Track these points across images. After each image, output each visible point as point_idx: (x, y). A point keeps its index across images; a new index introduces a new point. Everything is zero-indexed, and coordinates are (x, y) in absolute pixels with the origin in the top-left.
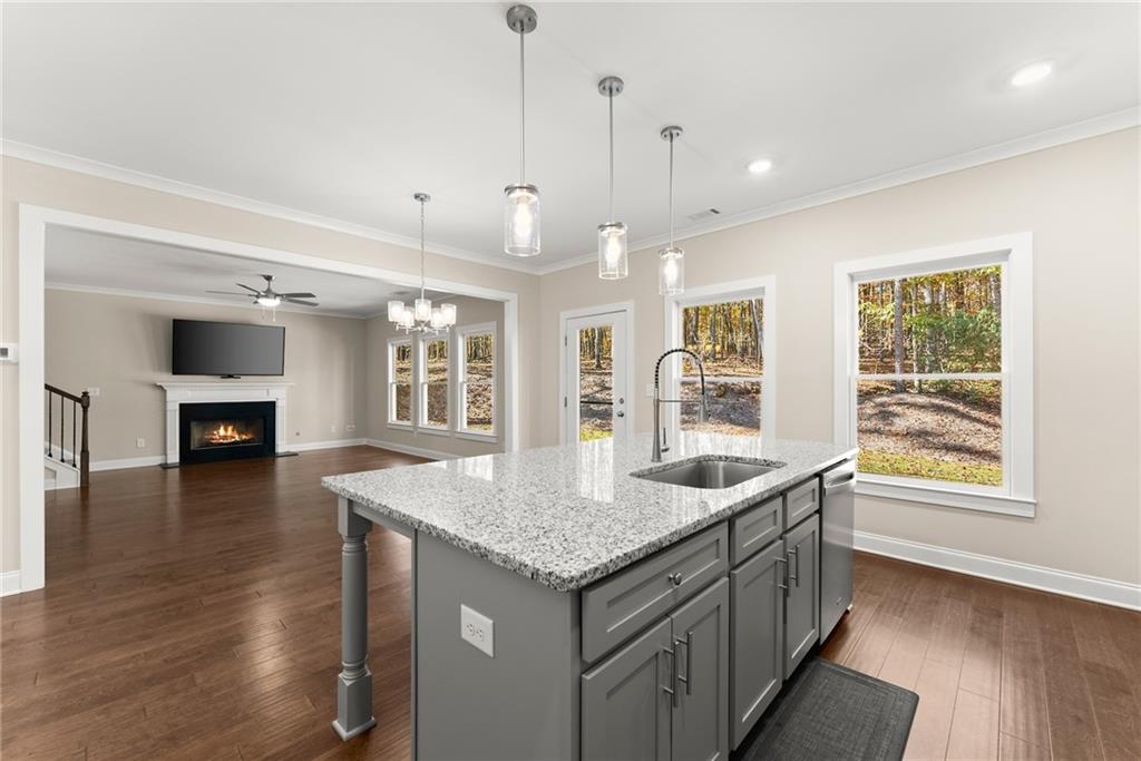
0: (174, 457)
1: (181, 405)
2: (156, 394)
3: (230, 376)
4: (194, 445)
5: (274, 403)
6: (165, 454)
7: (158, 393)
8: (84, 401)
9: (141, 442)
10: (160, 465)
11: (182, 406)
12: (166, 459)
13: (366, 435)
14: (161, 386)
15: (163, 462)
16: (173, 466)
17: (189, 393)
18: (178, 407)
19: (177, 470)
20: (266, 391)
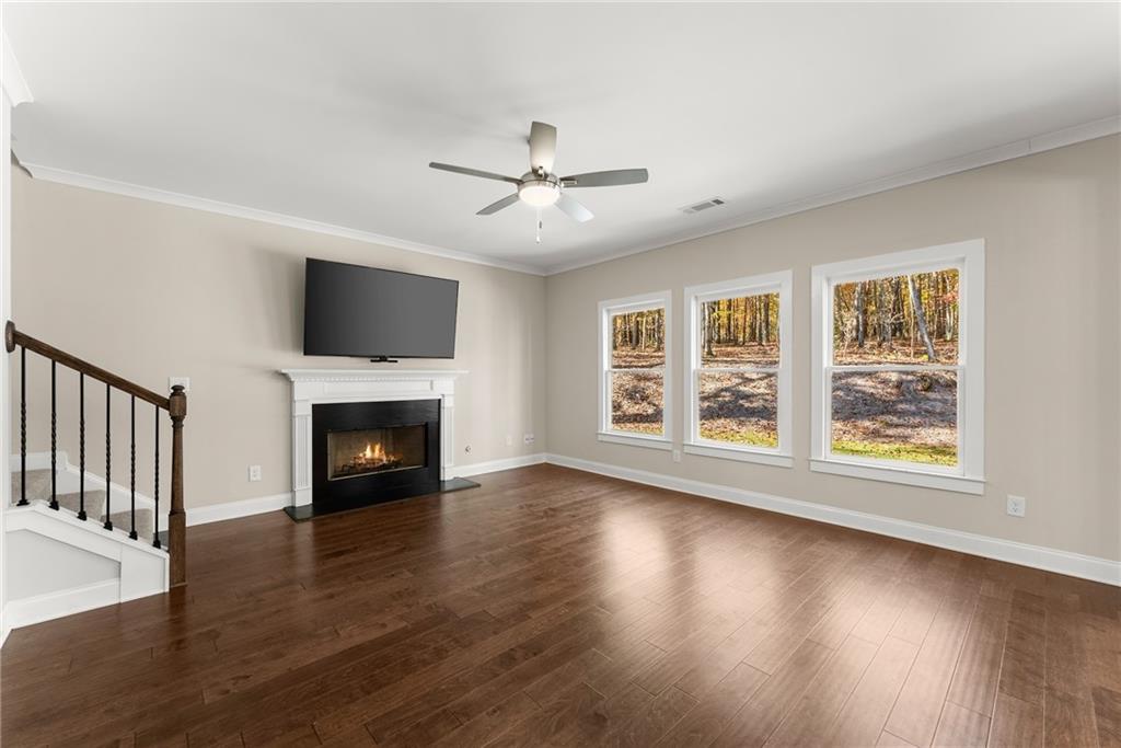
0: (304, 497)
1: (315, 407)
2: (278, 386)
3: (383, 359)
4: (332, 472)
5: (439, 402)
6: (292, 491)
7: (280, 385)
8: (174, 404)
9: (257, 472)
10: (285, 509)
11: (317, 409)
12: (293, 499)
13: (548, 449)
14: (284, 375)
15: (287, 504)
16: (303, 513)
17: (326, 386)
18: (309, 412)
20: (429, 383)
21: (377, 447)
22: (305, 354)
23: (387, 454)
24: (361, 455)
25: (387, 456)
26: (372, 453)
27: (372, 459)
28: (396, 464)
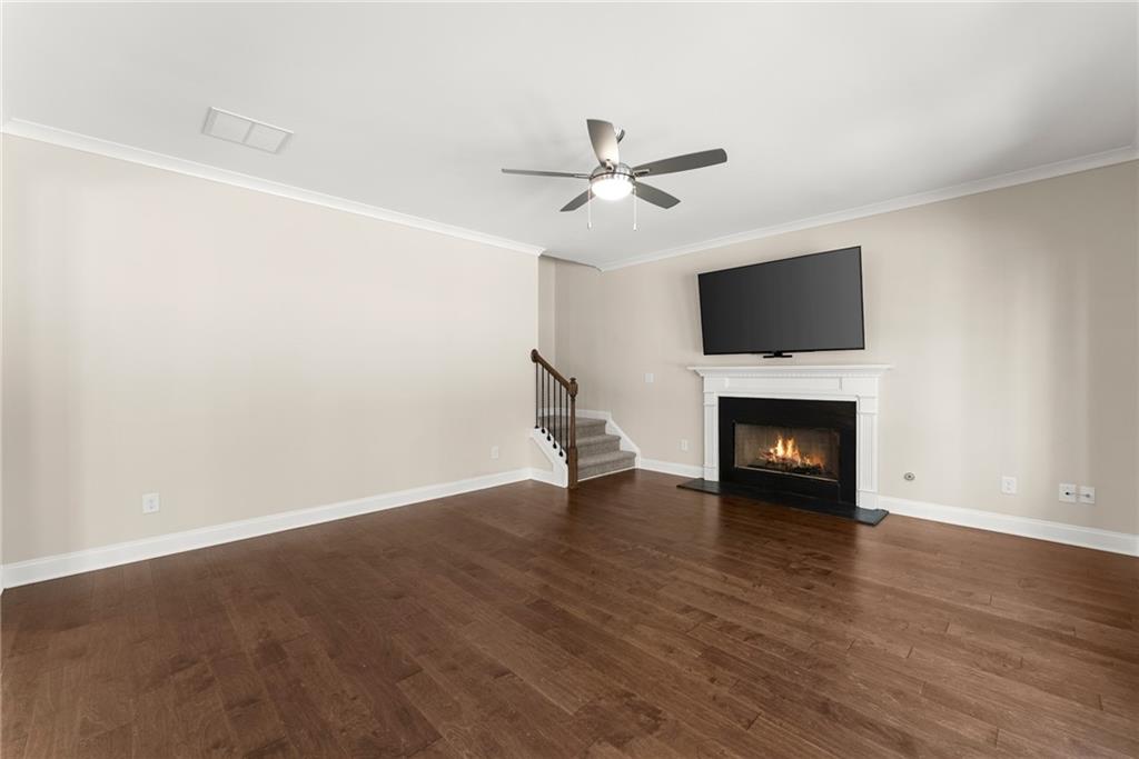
0: (712, 474)
1: (721, 399)
2: (691, 381)
3: (778, 354)
4: (740, 461)
5: (853, 404)
6: (703, 465)
8: (571, 388)
9: (685, 444)
11: (721, 402)
12: (703, 472)
15: (698, 476)
17: (728, 381)
18: (716, 402)
20: (838, 380)
21: (790, 444)
22: (707, 353)
23: (802, 455)
24: (772, 451)
25: (802, 458)
26: (784, 450)
27: (784, 459)
28: (813, 470)
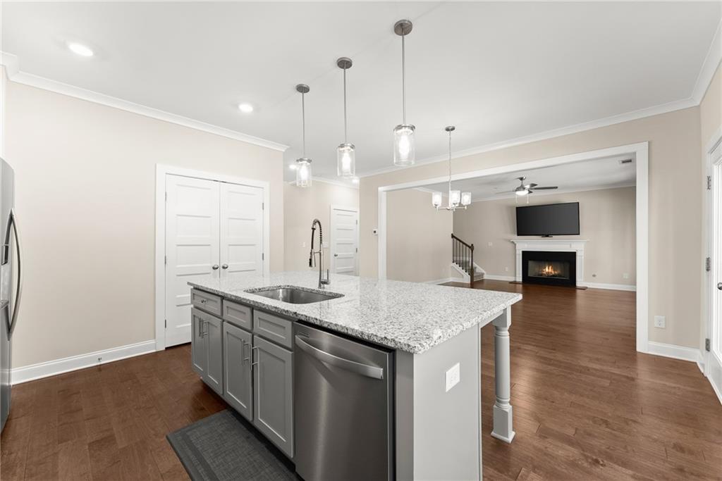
0: (519, 279)
1: (523, 252)
2: (511, 246)
3: (547, 236)
4: (530, 274)
5: (575, 253)
6: (515, 276)
8: (472, 248)
9: (507, 269)
14: (513, 242)
15: (514, 281)
16: (519, 283)
17: (526, 245)
18: (521, 253)
19: (521, 286)
22: (518, 235)
23: (554, 271)
24: (544, 270)
26: (548, 270)
27: (548, 273)
28: (559, 275)
